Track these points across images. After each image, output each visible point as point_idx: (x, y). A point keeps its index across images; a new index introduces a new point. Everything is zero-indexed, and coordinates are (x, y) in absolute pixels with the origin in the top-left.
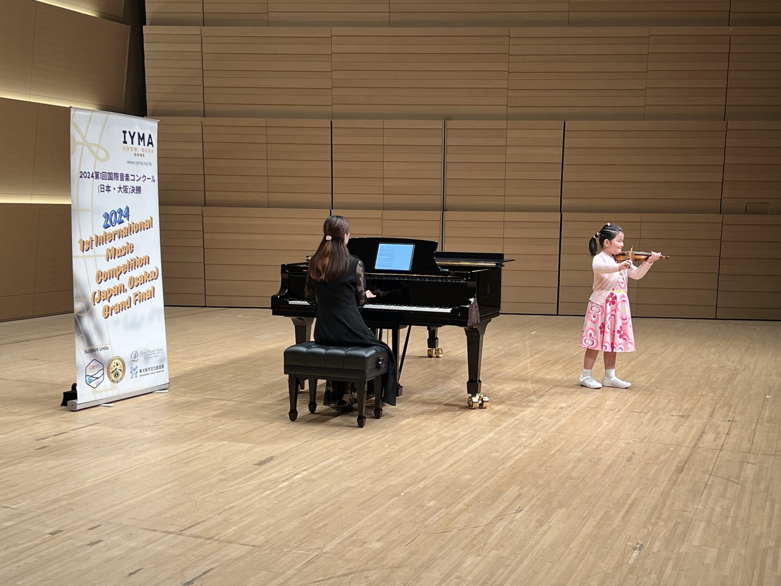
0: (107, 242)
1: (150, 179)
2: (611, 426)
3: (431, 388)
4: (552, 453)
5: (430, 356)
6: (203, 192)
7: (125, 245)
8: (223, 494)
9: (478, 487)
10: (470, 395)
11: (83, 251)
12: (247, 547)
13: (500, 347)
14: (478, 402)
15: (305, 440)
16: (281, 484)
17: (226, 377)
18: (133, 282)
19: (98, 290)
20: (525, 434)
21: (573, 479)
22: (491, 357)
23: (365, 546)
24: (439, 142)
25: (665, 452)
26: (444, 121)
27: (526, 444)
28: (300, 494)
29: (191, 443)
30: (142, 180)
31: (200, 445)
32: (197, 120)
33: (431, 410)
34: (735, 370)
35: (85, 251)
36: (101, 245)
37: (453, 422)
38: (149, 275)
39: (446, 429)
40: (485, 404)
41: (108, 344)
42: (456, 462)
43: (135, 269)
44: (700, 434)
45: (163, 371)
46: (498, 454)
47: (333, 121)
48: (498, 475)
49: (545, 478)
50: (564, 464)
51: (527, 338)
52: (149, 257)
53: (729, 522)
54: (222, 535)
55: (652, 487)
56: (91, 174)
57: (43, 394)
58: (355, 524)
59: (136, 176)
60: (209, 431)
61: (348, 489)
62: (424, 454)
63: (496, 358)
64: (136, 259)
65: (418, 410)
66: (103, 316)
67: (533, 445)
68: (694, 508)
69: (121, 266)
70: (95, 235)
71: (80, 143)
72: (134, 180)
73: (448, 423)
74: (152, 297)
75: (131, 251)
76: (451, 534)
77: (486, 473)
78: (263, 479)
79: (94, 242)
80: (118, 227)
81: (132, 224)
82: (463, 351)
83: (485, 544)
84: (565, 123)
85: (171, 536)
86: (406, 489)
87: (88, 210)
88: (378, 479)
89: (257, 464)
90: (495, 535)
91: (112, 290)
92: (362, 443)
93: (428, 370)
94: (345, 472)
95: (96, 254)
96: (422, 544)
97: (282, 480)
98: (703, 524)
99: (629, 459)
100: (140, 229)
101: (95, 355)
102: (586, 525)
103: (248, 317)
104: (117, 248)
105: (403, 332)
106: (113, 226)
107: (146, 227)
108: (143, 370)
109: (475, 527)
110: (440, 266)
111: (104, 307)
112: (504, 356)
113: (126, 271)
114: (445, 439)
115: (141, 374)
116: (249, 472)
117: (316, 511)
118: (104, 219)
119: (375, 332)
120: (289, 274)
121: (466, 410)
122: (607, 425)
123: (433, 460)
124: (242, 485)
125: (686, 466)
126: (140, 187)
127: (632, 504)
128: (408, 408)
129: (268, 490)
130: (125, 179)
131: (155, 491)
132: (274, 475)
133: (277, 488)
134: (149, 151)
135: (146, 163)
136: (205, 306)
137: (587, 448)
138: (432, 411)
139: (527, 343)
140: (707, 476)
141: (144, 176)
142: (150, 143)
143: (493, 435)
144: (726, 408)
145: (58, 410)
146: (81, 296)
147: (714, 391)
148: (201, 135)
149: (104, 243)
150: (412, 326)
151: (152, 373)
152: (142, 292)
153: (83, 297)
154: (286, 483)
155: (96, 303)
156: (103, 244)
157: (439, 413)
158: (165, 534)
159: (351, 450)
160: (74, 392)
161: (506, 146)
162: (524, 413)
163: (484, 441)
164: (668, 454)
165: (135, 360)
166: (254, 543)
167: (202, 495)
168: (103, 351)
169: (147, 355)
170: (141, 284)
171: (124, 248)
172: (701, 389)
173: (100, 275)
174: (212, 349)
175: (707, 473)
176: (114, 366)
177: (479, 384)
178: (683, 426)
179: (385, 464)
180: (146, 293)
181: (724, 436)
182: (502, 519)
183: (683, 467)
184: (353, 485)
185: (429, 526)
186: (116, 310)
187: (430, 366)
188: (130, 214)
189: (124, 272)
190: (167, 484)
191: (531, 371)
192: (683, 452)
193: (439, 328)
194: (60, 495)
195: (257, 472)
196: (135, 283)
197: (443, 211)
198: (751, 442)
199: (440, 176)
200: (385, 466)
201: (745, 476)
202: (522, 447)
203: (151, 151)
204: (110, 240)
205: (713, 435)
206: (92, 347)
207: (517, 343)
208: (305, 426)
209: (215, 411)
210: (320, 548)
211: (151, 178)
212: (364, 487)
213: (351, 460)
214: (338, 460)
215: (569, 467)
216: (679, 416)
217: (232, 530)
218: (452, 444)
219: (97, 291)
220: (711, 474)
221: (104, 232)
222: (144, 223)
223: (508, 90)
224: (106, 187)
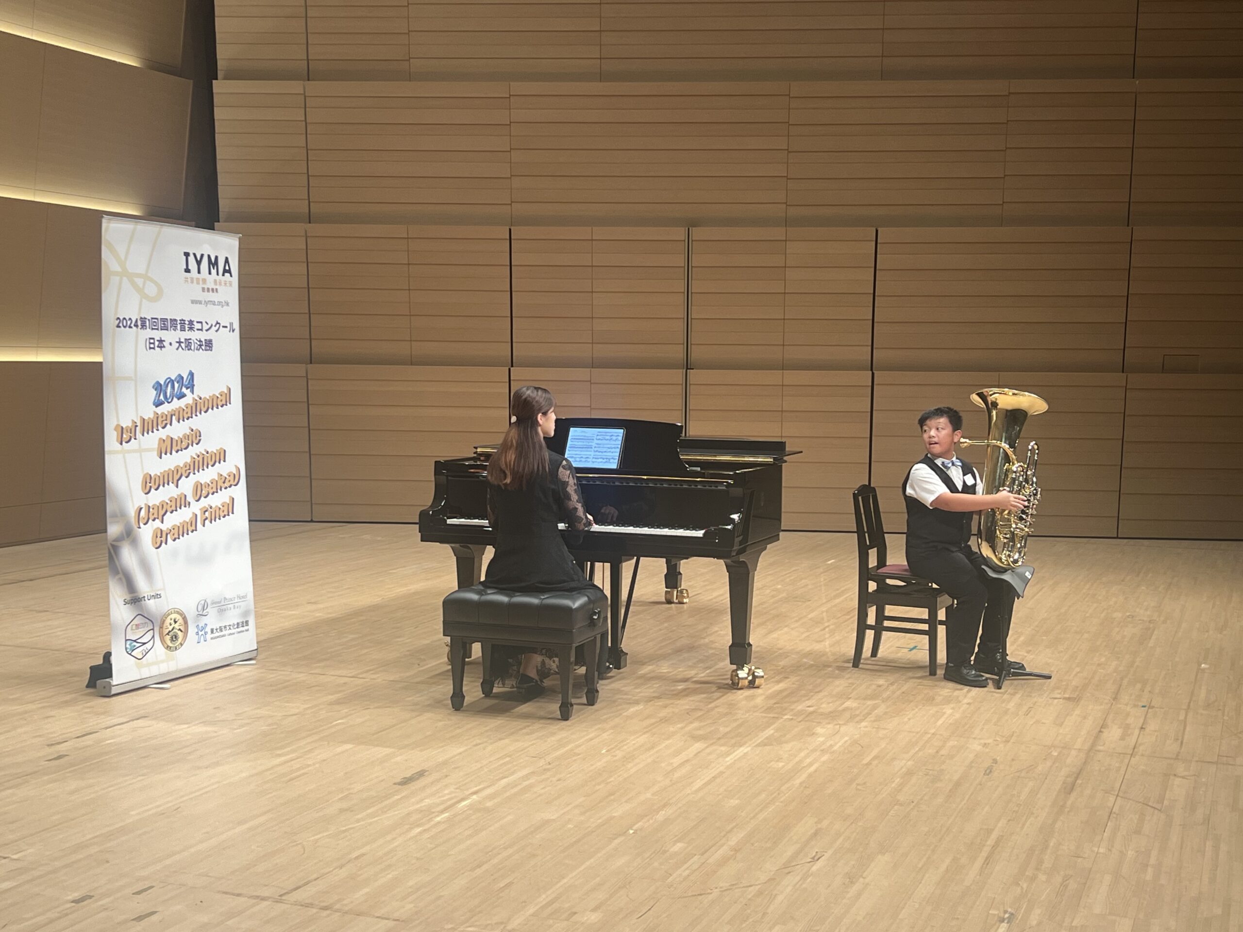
0: (160, 428)
1: (226, 327)
2: (958, 715)
3: (672, 654)
4: (865, 762)
5: (669, 602)
6: (309, 341)
7: (188, 432)
8: (347, 834)
9: (751, 819)
10: (734, 667)
11: (121, 444)
12: (387, 921)
13: (779, 587)
14: (746, 678)
15: (475, 743)
16: (438, 816)
17: (348, 639)
18: (200, 491)
19: (146, 504)
20: (822, 731)
21: (901, 805)
22: (767, 602)
23: (575, 918)
24: (680, 261)
25: (1045, 759)
26: (687, 229)
27: (824, 747)
28: (468, 833)
30: (214, 329)
31: (309, 753)
32: (299, 228)
33: (672, 691)
34: (1150, 622)
35: (124, 443)
36: (150, 432)
37: (709, 711)
38: (226, 478)
39: (698, 723)
40: (757, 681)
41: (161, 590)
42: (714, 778)
43: (203, 470)
44: (1098, 729)
45: (247, 630)
46: (781, 764)
47: (513, 228)
48: (782, 799)
49: (856, 804)
50: (885, 780)
51: (821, 570)
52: (225, 451)
53: (1149, 875)
54: (345, 902)
55: (1025, 817)
56: (134, 321)
57: (57, 668)
58: (557, 883)
59: (204, 324)
60: (323, 728)
61: (544, 824)
62: (663, 765)
63: (774, 603)
64: (205, 453)
65: (652, 691)
66: (153, 546)
67: (836, 748)
68: (1093, 851)
69: (182, 466)
70: (141, 417)
71: (116, 274)
72: (201, 330)
73: (700, 713)
74: (230, 513)
75: (197, 441)
76: (710, 897)
77: (763, 796)
78: (410, 809)
79: (138, 429)
80: (176, 404)
81: (198, 399)
82: (721, 592)
83: (765, 914)
84: (877, 231)
85: (266, 903)
86: (636, 823)
87: (129, 379)
88: (592, 807)
89: (399, 784)
90: (780, 898)
91: (167, 503)
92: (565, 747)
93: (666, 625)
94: (540, 795)
95: (142, 447)
96: (664, 915)
97: (438, 809)
98: (1108, 878)
99: (989, 771)
100: (210, 406)
101: (141, 608)
102: (923, 882)
103: (380, 539)
104: (175, 437)
105: (627, 568)
106: (169, 403)
107: (220, 404)
108: (217, 629)
109: (747, 887)
110: (685, 462)
111: (154, 531)
112: (786, 600)
113: (189, 473)
114: (695, 739)
115: (213, 635)
116: (386, 797)
117: (495, 861)
118: (155, 392)
119: (583, 568)
120: (447, 476)
121: (728, 691)
122: (951, 715)
123: (677, 775)
124: (376, 819)
125: (1078, 781)
126: (211, 341)
127: (995, 847)
128: (636, 688)
129: (418, 826)
130: (187, 329)
131: (238, 829)
132: (427, 801)
133: (432, 823)
134: (225, 284)
135: (220, 303)
136: (312, 521)
137: (921, 754)
138: (675, 692)
139: (822, 580)
140: (1112, 799)
141: (217, 323)
142: (227, 271)
143: (772, 732)
144: (1139, 686)
145: (82, 695)
146: (118, 514)
147: (1119, 658)
148: (305, 251)
149: (155, 430)
150: (642, 558)
151: (230, 634)
152: (214, 506)
153: (122, 515)
154: (446, 815)
155: (142, 525)
156: (153, 432)
157: (686, 696)
158: (256, 901)
159: (549, 758)
160: (107, 665)
161: (785, 267)
162: (821, 695)
163: (759, 741)
164: (1049, 763)
165: (204, 614)
166: (396, 915)
167: (314, 836)
168: (152, 601)
169: (222, 606)
170: (213, 494)
171: (186, 437)
172: (1097, 654)
173: (148, 481)
174: (323, 592)
175: (1112, 793)
176: (171, 625)
177: (748, 649)
178: (1072, 715)
179: (602, 782)
180: (221, 507)
181: (1137, 732)
182: (789, 873)
183: (1073, 785)
184: (553, 818)
185: (675, 886)
186: (174, 534)
187: (670, 618)
188: (195, 383)
189: (186, 475)
190: (256, 817)
191: (828, 626)
192: (1073, 758)
193: (682, 562)
194: (89, 837)
195: (399, 797)
196: (203, 492)
197: (687, 369)
198: (1180, 741)
199: (682, 314)
200: (602, 785)
201: (1172, 798)
202: (819, 753)
203: (228, 283)
204: (163, 425)
205: (1119, 730)
206: (136, 595)
207: (805, 578)
208: (476, 719)
209: (332, 694)
210: (502, 923)
211: (229, 327)
212: (570, 820)
213: (549, 774)
214: (527, 776)
215: (894, 785)
216: (1065, 698)
217: (361, 893)
218: (707, 747)
219: (143, 506)
220: (1117, 796)
221: (155, 412)
222: (218, 397)
223: (788, 179)
224: (158, 341)
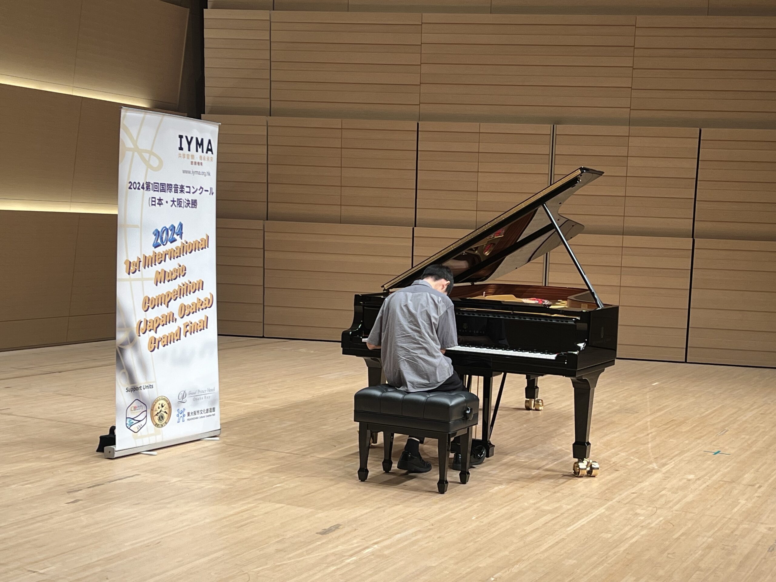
0: (157, 263)
1: (207, 191)
2: (750, 505)
3: (529, 448)
4: (675, 536)
5: (528, 408)
6: (266, 203)
7: (177, 267)
8: (281, 568)
9: (585, 575)
10: (576, 460)
11: (129, 274)
13: (614, 401)
14: (585, 469)
15: (377, 506)
16: (348, 559)
17: (286, 425)
18: (184, 311)
19: (145, 319)
20: (643, 512)
21: (702, 571)
22: (603, 412)
24: (547, 150)
26: (552, 126)
27: (643, 524)
28: (370, 572)
29: (245, 504)
30: (198, 192)
31: (255, 507)
32: (263, 119)
33: (528, 476)
35: (131, 273)
36: (150, 266)
37: (555, 492)
38: (203, 302)
39: (546, 501)
40: (594, 472)
41: (153, 382)
42: (557, 543)
43: (187, 295)
45: (214, 415)
46: (610, 535)
47: (420, 123)
48: (609, 562)
49: (666, 568)
50: (690, 551)
51: (647, 390)
52: (203, 282)
56: (141, 185)
57: (75, 437)
59: (192, 188)
60: (265, 490)
61: (428, 569)
62: (519, 531)
63: (609, 413)
64: (188, 283)
65: (512, 475)
66: (149, 349)
67: (653, 525)
69: (171, 291)
70: (144, 255)
71: (129, 149)
72: (189, 192)
73: (548, 494)
74: (205, 328)
75: (183, 274)
77: (595, 558)
78: (327, 552)
79: (141, 263)
80: (169, 246)
81: (185, 243)
82: (568, 403)
84: (700, 131)
86: (497, 573)
87: (137, 226)
88: (464, 559)
89: (320, 533)
91: (160, 319)
92: (444, 513)
93: (525, 426)
94: (424, 548)
95: (144, 277)
97: (349, 553)
99: (772, 549)
100: (194, 249)
101: (138, 395)
103: (312, 352)
104: (168, 271)
105: (497, 380)
106: (164, 245)
107: (201, 247)
108: (192, 413)
111: (150, 339)
112: (619, 412)
113: (177, 297)
114: (544, 513)
115: (189, 417)
116: (310, 543)
118: (154, 237)
119: (462, 378)
120: (363, 306)
121: (571, 478)
122: (745, 504)
123: (530, 538)
124: (302, 558)
126: (196, 201)
128: (500, 472)
129: (333, 565)
130: (179, 191)
131: (203, 560)
132: (340, 548)
133: (344, 564)
134: (208, 159)
135: (203, 173)
136: (263, 337)
137: (719, 533)
138: (530, 477)
139: (648, 397)
141: (201, 188)
142: (209, 150)
143: (603, 511)
145: (93, 457)
146: (125, 324)
148: (266, 137)
149: (153, 265)
150: (508, 374)
151: (202, 417)
152: (193, 322)
153: (128, 326)
154: (354, 558)
155: (141, 334)
157: (539, 480)
159: (432, 521)
160: (112, 436)
161: (628, 156)
162: (643, 485)
163: (592, 518)
165: (183, 401)
167: (256, 568)
168: (146, 390)
169: (196, 396)
170: (193, 313)
171: (176, 270)
173: (147, 302)
174: (270, 389)
176: (159, 408)
177: (588, 447)
179: (471, 541)
180: (199, 323)
184: (434, 565)
186: (164, 342)
187: (528, 421)
188: (183, 231)
189: (175, 298)
190: (216, 552)
191: (651, 433)
193: (540, 378)
194: (94, 560)
195: (319, 543)
196: (186, 311)
200: (472, 543)
202: (639, 528)
203: (210, 158)
204: (159, 262)
206: (134, 385)
207: (635, 396)
208: (378, 489)
209: (273, 465)
211: (209, 190)
212: (446, 568)
213: (431, 533)
214: (416, 532)
215: (697, 555)
218: (553, 519)
219: (143, 320)
221: (154, 252)
222: (199, 242)
223: (631, 87)
224: (158, 199)
